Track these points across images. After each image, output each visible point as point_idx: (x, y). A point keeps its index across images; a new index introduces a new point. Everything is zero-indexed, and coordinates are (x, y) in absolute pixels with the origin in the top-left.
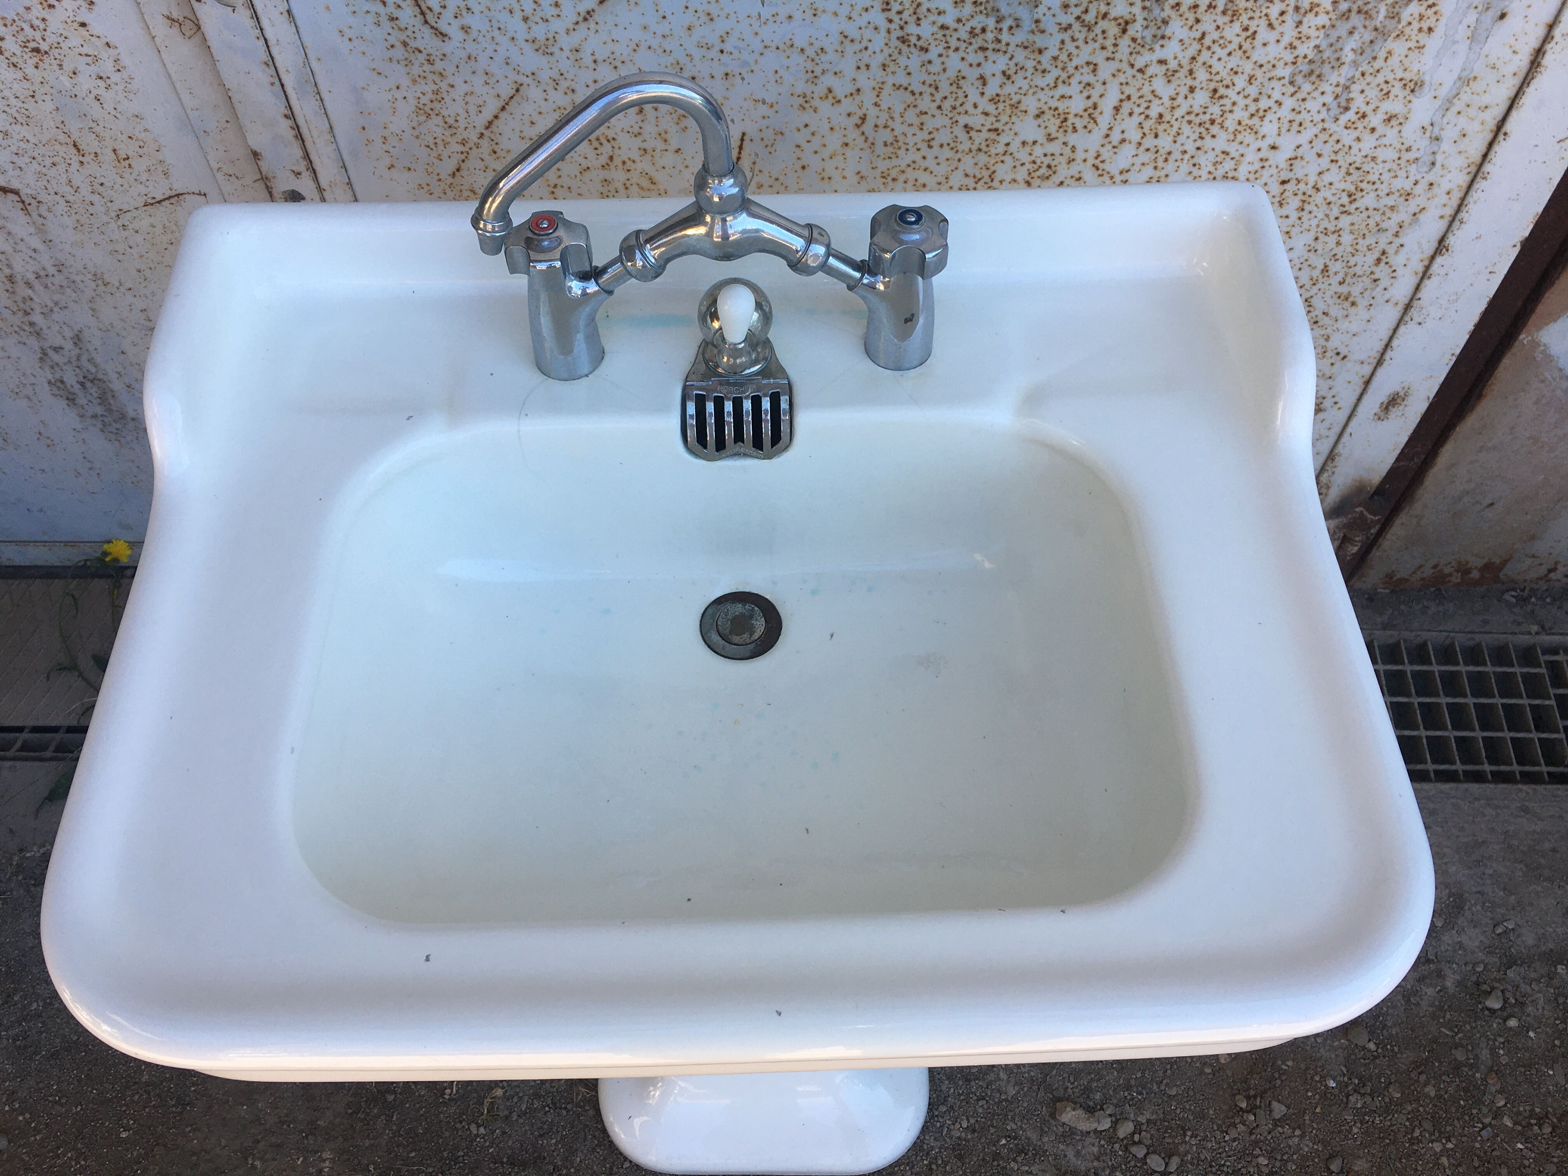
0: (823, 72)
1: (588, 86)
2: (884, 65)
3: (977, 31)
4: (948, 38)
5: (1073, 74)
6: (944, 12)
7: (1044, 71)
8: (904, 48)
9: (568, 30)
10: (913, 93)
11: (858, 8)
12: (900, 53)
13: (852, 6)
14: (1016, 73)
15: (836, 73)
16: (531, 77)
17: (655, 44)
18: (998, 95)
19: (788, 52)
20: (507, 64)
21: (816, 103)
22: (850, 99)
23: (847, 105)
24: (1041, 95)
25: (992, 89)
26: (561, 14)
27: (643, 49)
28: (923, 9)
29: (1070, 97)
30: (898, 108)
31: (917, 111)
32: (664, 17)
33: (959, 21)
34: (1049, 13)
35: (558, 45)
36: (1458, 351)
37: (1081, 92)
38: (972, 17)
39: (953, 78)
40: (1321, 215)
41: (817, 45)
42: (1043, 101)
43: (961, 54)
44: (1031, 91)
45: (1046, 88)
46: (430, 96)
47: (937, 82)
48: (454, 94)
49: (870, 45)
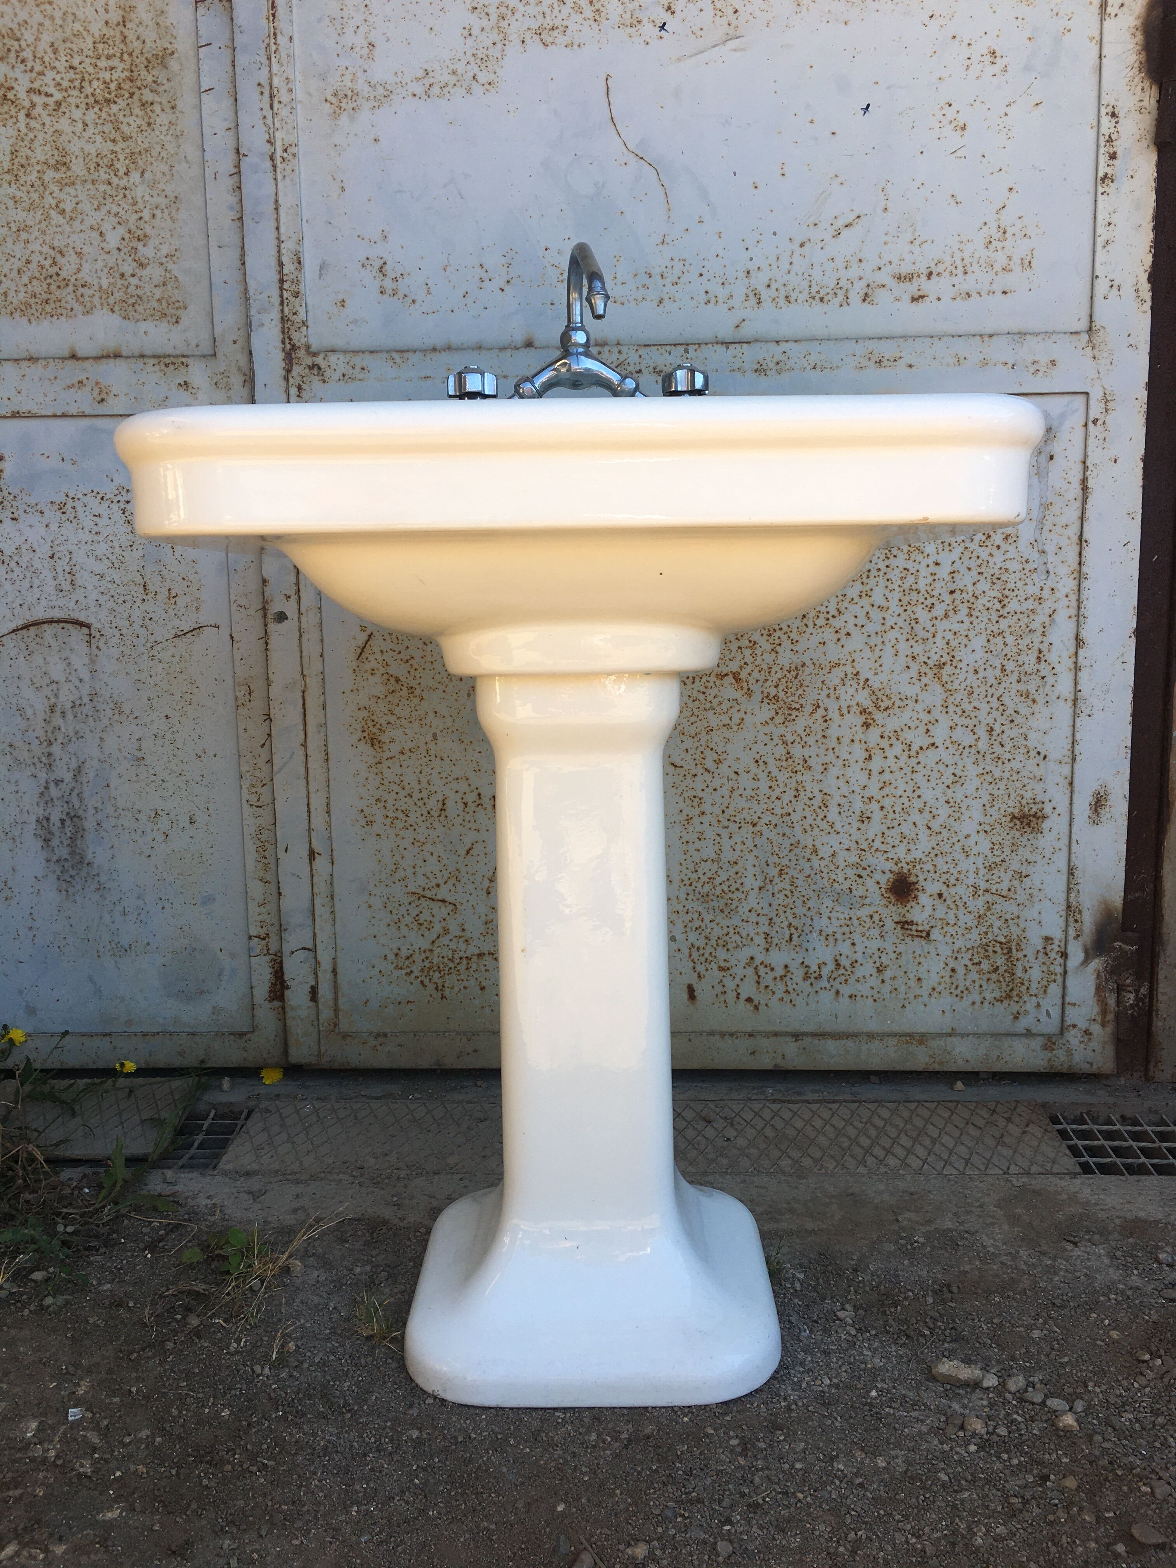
36: (1129, 744)
40: (986, 620)
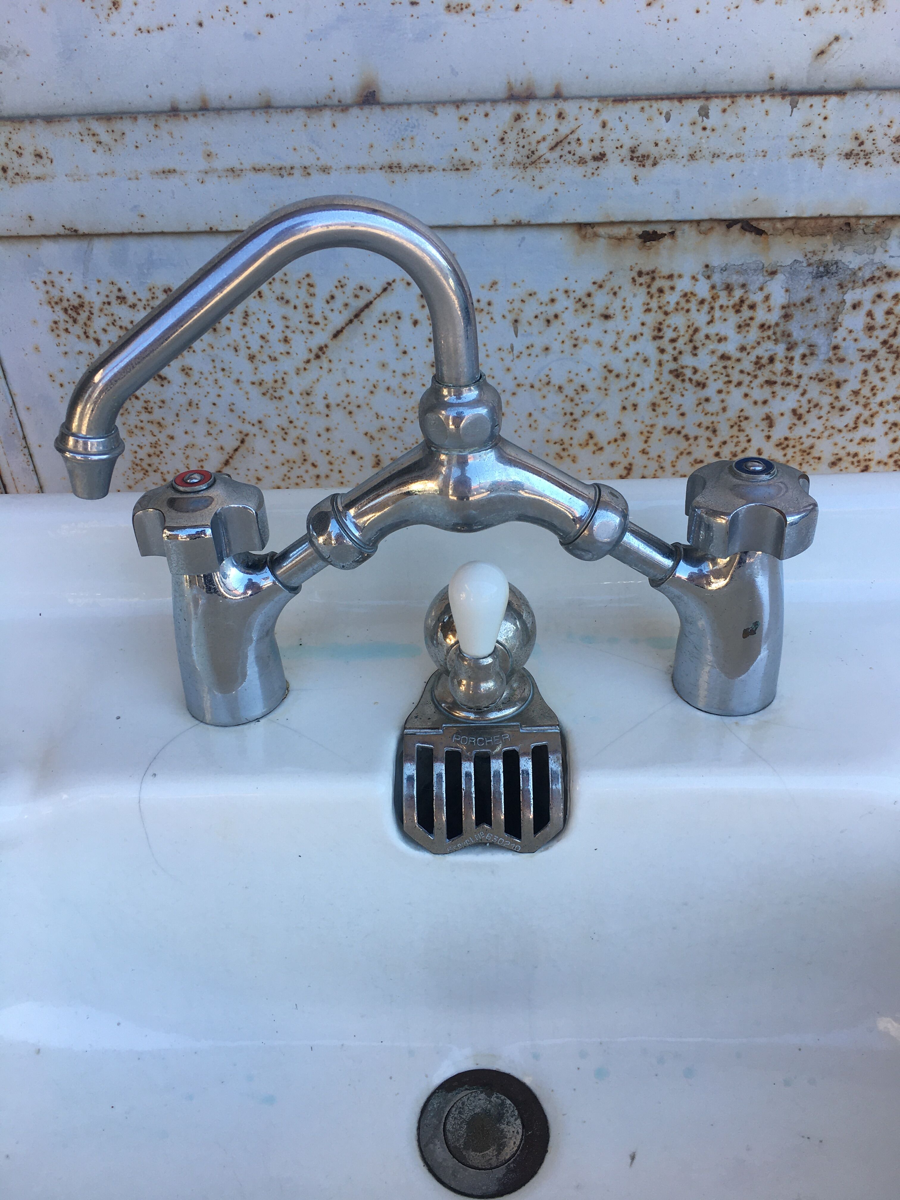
0: (584, 414)
1: (319, 435)
2: (654, 404)
3: (764, 361)
4: (730, 371)
5: (877, 412)
6: (726, 339)
7: (842, 409)
8: (678, 384)
9: (298, 369)
10: (687, 438)
11: (625, 336)
12: (672, 390)
13: (618, 333)
14: (808, 412)
15: (598, 415)
16: (257, 426)
17: (394, 383)
18: (786, 439)
19: (545, 391)
20: (232, 410)
21: (575, 450)
22: (613, 446)
23: (610, 453)
24: (838, 438)
25: (779, 432)
26: (291, 351)
27: (381, 392)
28: (700, 336)
29: (873, 440)
30: (669, 456)
31: (691, 459)
32: (405, 352)
33: (743, 349)
34: (850, 338)
35: (287, 388)
37: (886, 434)
38: (759, 343)
39: (735, 419)
41: (578, 381)
42: (841, 445)
43: (744, 389)
44: (826, 434)
45: (845, 430)
46: (148, 449)
47: (715, 424)
48: (174, 446)
49: (638, 381)
